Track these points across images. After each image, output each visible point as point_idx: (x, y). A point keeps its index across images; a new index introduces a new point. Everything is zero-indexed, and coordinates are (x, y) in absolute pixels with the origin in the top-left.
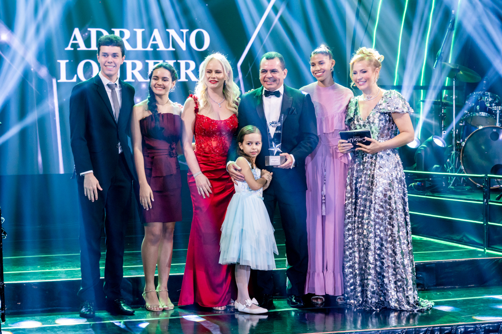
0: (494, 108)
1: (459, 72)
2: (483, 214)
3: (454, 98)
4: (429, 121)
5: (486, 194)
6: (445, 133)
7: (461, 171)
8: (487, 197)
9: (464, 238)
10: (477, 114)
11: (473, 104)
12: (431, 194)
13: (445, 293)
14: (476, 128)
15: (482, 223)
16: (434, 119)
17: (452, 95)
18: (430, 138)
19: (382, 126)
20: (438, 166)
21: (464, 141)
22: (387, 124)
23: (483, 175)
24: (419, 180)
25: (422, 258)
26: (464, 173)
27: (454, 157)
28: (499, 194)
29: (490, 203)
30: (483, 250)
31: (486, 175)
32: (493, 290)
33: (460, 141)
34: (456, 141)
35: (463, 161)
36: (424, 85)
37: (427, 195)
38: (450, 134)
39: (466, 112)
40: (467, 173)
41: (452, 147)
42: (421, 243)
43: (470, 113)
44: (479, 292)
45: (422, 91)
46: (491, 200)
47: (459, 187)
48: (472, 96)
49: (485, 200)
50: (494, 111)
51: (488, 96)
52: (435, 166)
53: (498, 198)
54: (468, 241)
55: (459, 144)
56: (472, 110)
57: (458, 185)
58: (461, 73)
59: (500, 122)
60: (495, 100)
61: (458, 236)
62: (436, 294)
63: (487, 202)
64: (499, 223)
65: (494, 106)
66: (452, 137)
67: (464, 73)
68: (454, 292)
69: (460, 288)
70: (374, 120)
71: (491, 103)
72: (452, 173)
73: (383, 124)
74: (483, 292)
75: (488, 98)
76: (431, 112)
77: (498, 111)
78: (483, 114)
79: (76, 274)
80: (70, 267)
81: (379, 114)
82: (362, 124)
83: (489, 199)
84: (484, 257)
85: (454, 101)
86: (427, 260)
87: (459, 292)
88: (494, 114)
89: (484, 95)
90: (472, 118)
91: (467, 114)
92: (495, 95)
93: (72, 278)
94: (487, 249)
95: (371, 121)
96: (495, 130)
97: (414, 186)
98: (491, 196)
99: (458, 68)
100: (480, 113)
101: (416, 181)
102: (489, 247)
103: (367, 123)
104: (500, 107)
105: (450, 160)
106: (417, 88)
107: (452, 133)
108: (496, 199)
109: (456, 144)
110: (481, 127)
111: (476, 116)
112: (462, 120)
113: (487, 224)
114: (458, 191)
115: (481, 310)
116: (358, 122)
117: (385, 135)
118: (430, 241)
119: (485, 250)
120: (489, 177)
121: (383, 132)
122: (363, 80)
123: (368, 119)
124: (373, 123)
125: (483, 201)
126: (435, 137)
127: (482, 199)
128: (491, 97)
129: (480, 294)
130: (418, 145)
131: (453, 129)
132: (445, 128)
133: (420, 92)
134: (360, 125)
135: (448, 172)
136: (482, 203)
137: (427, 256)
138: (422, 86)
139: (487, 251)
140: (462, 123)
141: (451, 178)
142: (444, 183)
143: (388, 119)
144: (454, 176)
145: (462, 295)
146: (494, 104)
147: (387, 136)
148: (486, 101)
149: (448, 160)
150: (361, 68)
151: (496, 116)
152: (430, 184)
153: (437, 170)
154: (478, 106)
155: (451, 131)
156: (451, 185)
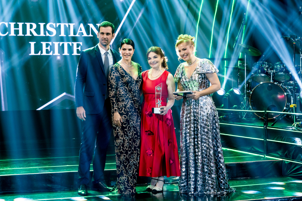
0: (269, 71)
1: (248, 50)
2: (263, 134)
3: (245, 65)
4: (230, 79)
5: (266, 122)
6: (240, 86)
7: (250, 109)
8: (266, 124)
9: (252, 149)
10: (259, 75)
11: (257, 69)
12: (232, 123)
13: (242, 182)
14: (259, 83)
15: (263, 140)
16: (232, 78)
17: (244, 64)
18: (232, 89)
19: (201, 82)
20: (236, 106)
21: (251, 91)
22: (203, 80)
23: (264, 111)
24: (225, 114)
25: (227, 161)
26: (251, 110)
27: (245, 101)
28: (273, 122)
29: (268, 128)
30: (263, 156)
31: (266, 111)
32: (270, 179)
33: (249, 91)
34: (246, 91)
35: (251, 103)
36: (227, 58)
37: (230, 124)
38: (243, 87)
39: (252, 73)
40: (253, 110)
41: (244, 94)
42: (226, 152)
43: (255, 74)
44: (262, 181)
45: (225, 61)
46: (269, 126)
47: (248, 118)
48: (256, 64)
49: (265, 126)
50: (270, 73)
51: (265, 64)
52: (234, 106)
53: (273, 125)
54: (255, 150)
55: (248, 92)
56: (256, 72)
57: (248, 117)
58: (250, 50)
59: (273, 79)
60: (270, 66)
61: (249, 147)
62: (237, 182)
63: (266, 127)
64: (273, 140)
65: (269, 70)
66: (245, 89)
67: (251, 51)
68: (247, 181)
69: (250, 179)
70: (195, 78)
71: (267, 68)
72: (245, 110)
73: (201, 80)
74: (264, 181)
75: (266, 65)
76: (231, 74)
77: (272, 73)
78: (263, 75)
79: (19, 172)
80: (15, 167)
81: (198, 74)
82: (188, 81)
83: (267, 125)
84: (264, 160)
85: (245, 67)
86: (231, 162)
87: (250, 181)
88: (269, 75)
89: (263, 63)
90: (256, 77)
91: (253, 75)
92: (269, 63)
93: (17, 174)
94: (266, 155)
95: (194, 79)
96: (270, 85)
97: (222, 118)
98: (269, 123)
99: (248, 47)
100: (261, 74)
101: (223, 115)
102: (267, 154)
103: (191, 80)
104: (273, 71)
105: (243, 102)
106: (223, 59)
107: (245, 86)
108: (271, 126)
109: (247, 93)
110: (261, 83)
111: (258, 76)
112: (250, 79)
113: (266, 141)
114: (248, 121)
115: (264, 192)
116: (186, 80)
117: (202, 87)
118: (232, 151)
119: (265, 156)
120: (267, 112)
121: (201, 85)
122: (185, 55)
123: (191, 78)
124: (195, 80)
125: (264, 127)
126: (234, 89)
127: (263, 126)
128: (267, 65)
129: (263, 182)
130: (224, 93)
131: (245, 84)
132: (240, 83)
133: (224, 62)
134: (187, 82)
135: (242, 109)
136: (263, 128)
137: (231, 160)
138: (226, 58)
139: (266, 157)
140: (250, 80)
141: (244, 113)
142: (240, 116)
143: (203, 77)
144: (245, 112)
145: (252, 183)
146: (269, 69)
147: (204, 87)
148: (265, 67)
149: (242, 102)
150: (183, 48)
151: (270, 76)
152: (232, 117)
153: (235, 108)
154: (260, 70)
155: (244, 85)
156: (244, 118)
